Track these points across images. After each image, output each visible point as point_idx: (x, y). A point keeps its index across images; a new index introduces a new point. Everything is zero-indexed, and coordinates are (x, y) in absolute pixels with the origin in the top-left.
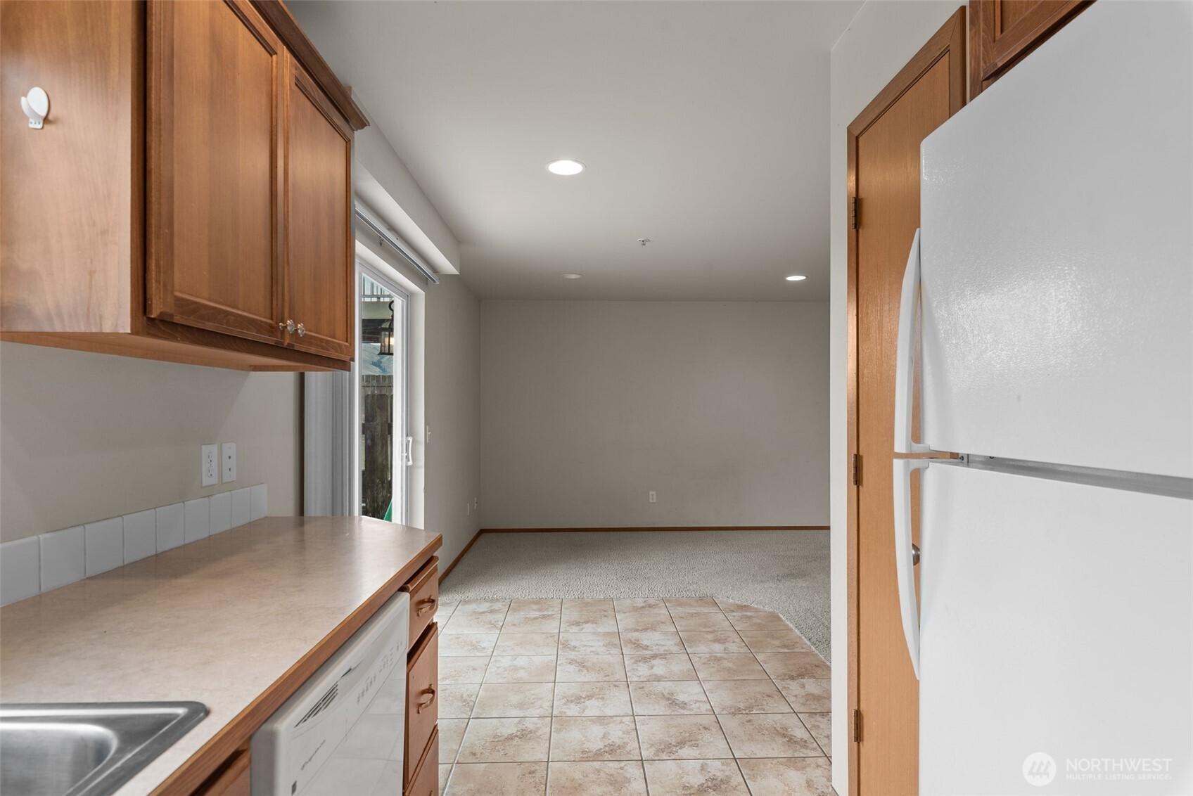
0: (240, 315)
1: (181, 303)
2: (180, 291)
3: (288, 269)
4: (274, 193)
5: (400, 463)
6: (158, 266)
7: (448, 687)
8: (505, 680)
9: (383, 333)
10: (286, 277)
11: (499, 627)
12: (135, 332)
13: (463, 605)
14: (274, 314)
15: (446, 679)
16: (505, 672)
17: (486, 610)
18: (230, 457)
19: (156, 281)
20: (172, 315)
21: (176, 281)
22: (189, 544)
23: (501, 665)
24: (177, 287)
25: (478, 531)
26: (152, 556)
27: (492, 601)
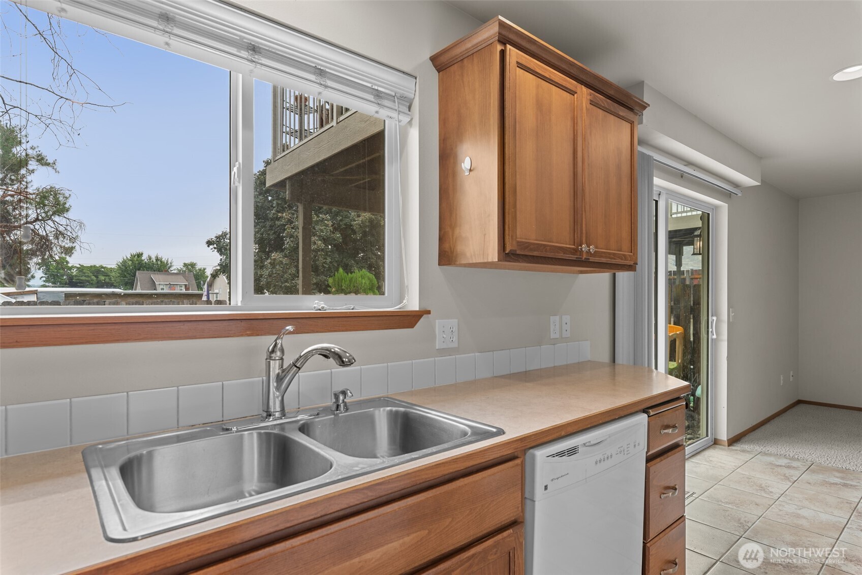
0: (553, 246)
1: (521, 244)
2: (520, 238)
3: (585, 215)
4: (575, 173)
5: (706, 336)
6: (509, 228)
7: (729, 509)
8: (784, 521)
9: (696, 239)
10: (584, 220)
11: (793, 481)
12: (499, 260)
13: (762, 455)
14: (576, 241)
15: (729, 503)
16: (787, 516)
17: (783, 464)
18: (566, 323)
19: (508, 235)
20: (516, 251)
21: (518, 233)
22: (543, 369)
23: (784, 509)
24: (518, 236)
25: (795, 401)
26: (524, 372)
27: (793, 459)
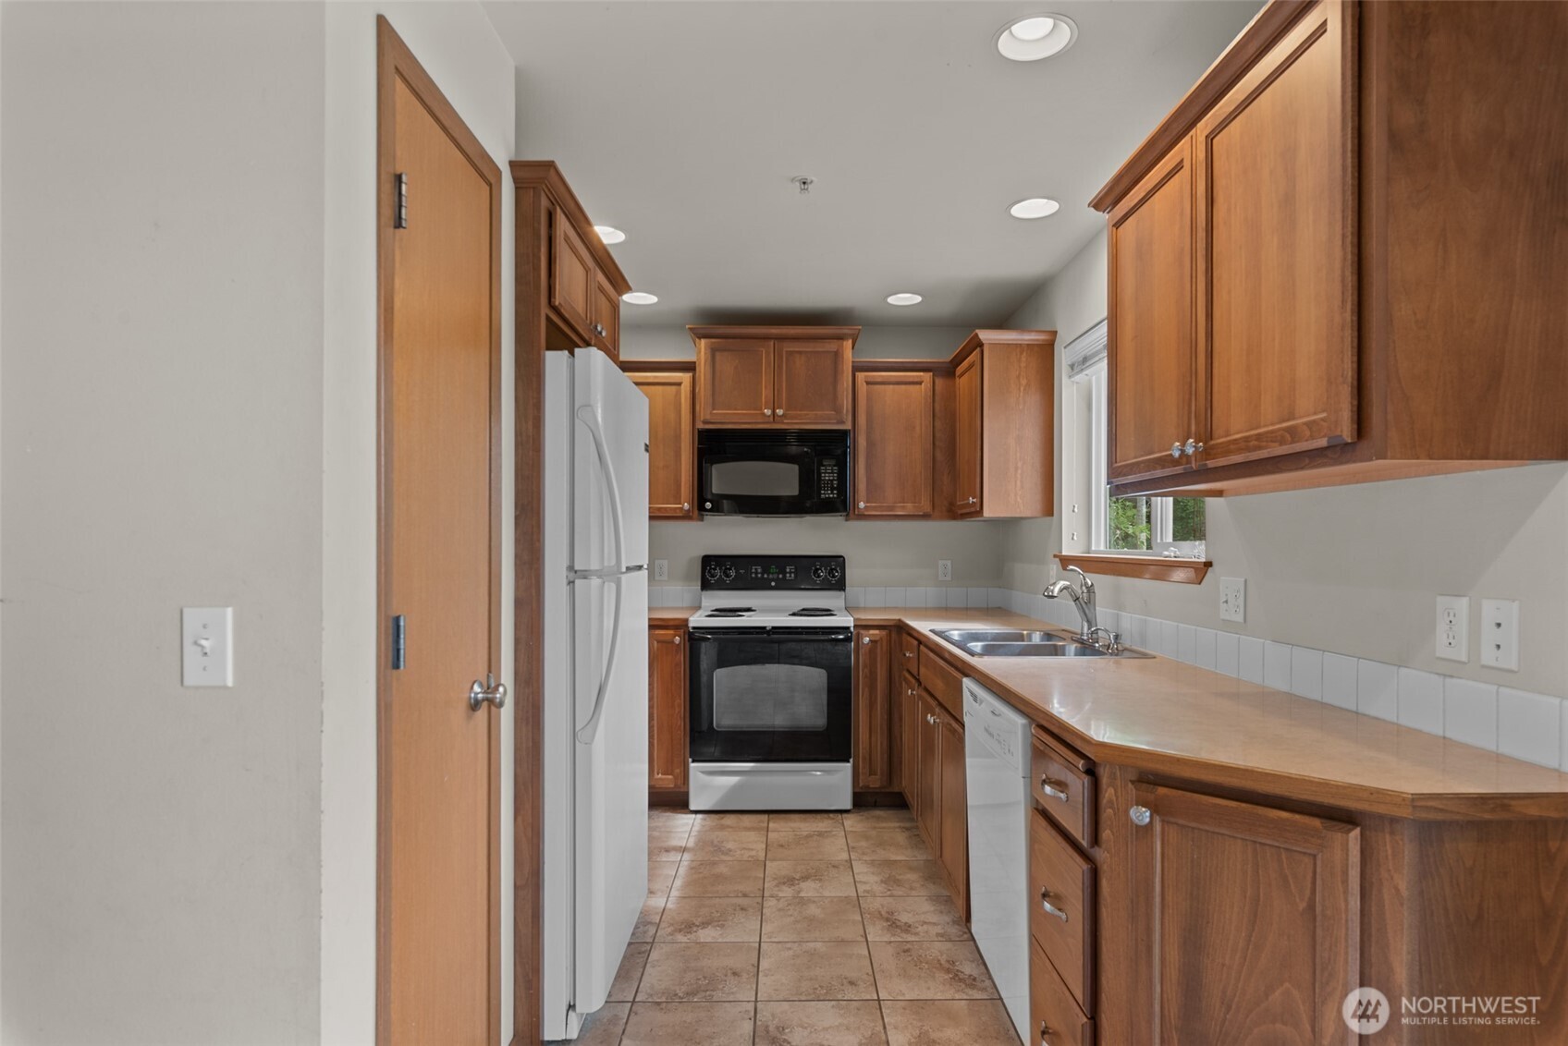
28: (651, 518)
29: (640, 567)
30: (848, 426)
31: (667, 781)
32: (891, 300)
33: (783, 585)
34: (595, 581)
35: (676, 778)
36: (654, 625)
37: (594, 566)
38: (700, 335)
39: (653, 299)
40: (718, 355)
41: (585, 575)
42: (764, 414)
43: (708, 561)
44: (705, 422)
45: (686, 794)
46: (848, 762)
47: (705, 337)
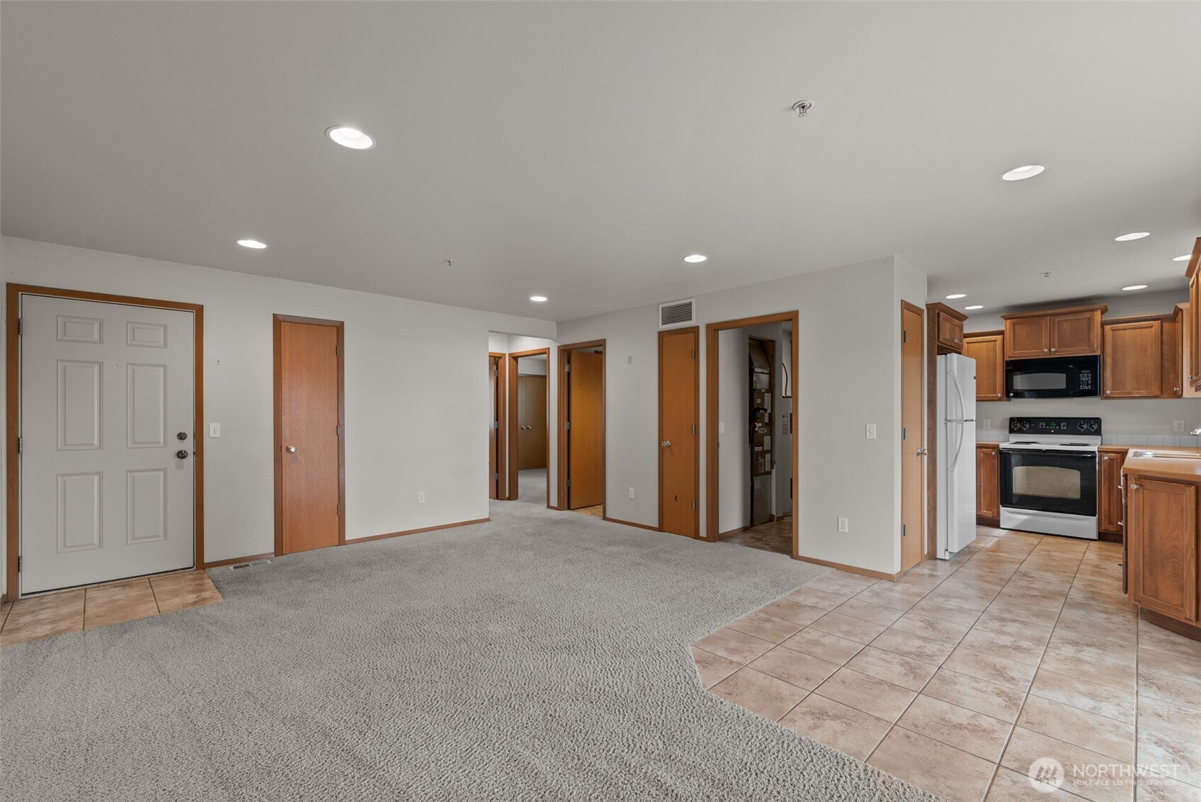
28: (977, 401)
29: (972, 420)
30: (1098, 353)
31: (987, 513)
32: (1124, 289)
33: (1058, 432)
34: (954, 423)
35: (993, 513)
36: (979, 447)
37: (954, 419)
38: (1006, 318)
39: (982, 307)
40: (1017, 326)
41: (951, 421)
42: (1044, 351)
43: (1012, 420)
44: (1009, 357)
45: (999, 521)
46: (1095, 516)
47: (1009, 319)
